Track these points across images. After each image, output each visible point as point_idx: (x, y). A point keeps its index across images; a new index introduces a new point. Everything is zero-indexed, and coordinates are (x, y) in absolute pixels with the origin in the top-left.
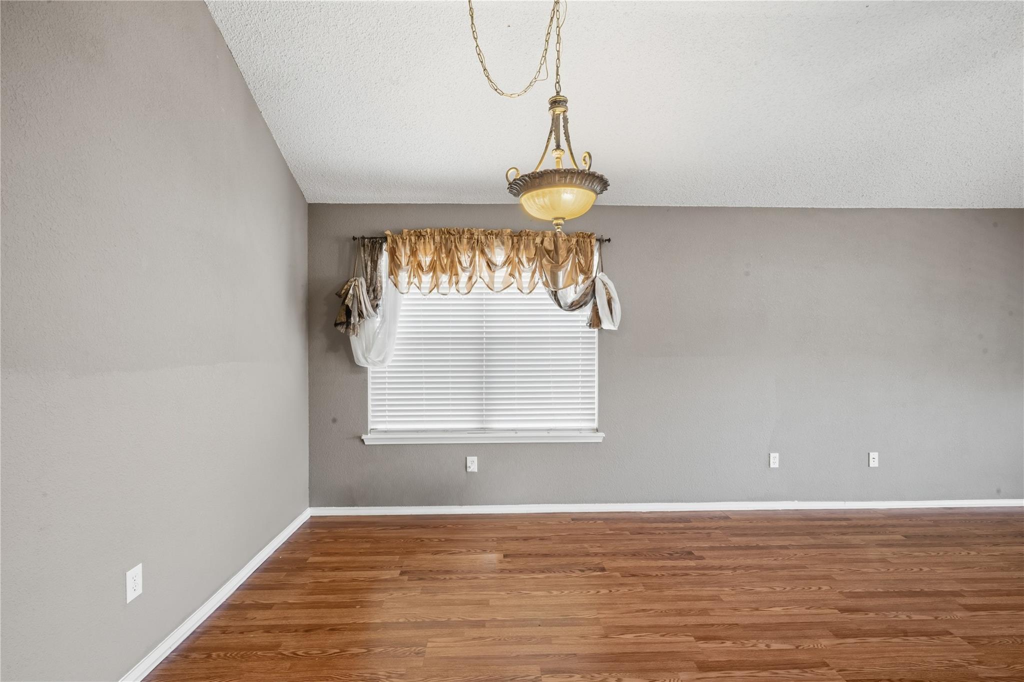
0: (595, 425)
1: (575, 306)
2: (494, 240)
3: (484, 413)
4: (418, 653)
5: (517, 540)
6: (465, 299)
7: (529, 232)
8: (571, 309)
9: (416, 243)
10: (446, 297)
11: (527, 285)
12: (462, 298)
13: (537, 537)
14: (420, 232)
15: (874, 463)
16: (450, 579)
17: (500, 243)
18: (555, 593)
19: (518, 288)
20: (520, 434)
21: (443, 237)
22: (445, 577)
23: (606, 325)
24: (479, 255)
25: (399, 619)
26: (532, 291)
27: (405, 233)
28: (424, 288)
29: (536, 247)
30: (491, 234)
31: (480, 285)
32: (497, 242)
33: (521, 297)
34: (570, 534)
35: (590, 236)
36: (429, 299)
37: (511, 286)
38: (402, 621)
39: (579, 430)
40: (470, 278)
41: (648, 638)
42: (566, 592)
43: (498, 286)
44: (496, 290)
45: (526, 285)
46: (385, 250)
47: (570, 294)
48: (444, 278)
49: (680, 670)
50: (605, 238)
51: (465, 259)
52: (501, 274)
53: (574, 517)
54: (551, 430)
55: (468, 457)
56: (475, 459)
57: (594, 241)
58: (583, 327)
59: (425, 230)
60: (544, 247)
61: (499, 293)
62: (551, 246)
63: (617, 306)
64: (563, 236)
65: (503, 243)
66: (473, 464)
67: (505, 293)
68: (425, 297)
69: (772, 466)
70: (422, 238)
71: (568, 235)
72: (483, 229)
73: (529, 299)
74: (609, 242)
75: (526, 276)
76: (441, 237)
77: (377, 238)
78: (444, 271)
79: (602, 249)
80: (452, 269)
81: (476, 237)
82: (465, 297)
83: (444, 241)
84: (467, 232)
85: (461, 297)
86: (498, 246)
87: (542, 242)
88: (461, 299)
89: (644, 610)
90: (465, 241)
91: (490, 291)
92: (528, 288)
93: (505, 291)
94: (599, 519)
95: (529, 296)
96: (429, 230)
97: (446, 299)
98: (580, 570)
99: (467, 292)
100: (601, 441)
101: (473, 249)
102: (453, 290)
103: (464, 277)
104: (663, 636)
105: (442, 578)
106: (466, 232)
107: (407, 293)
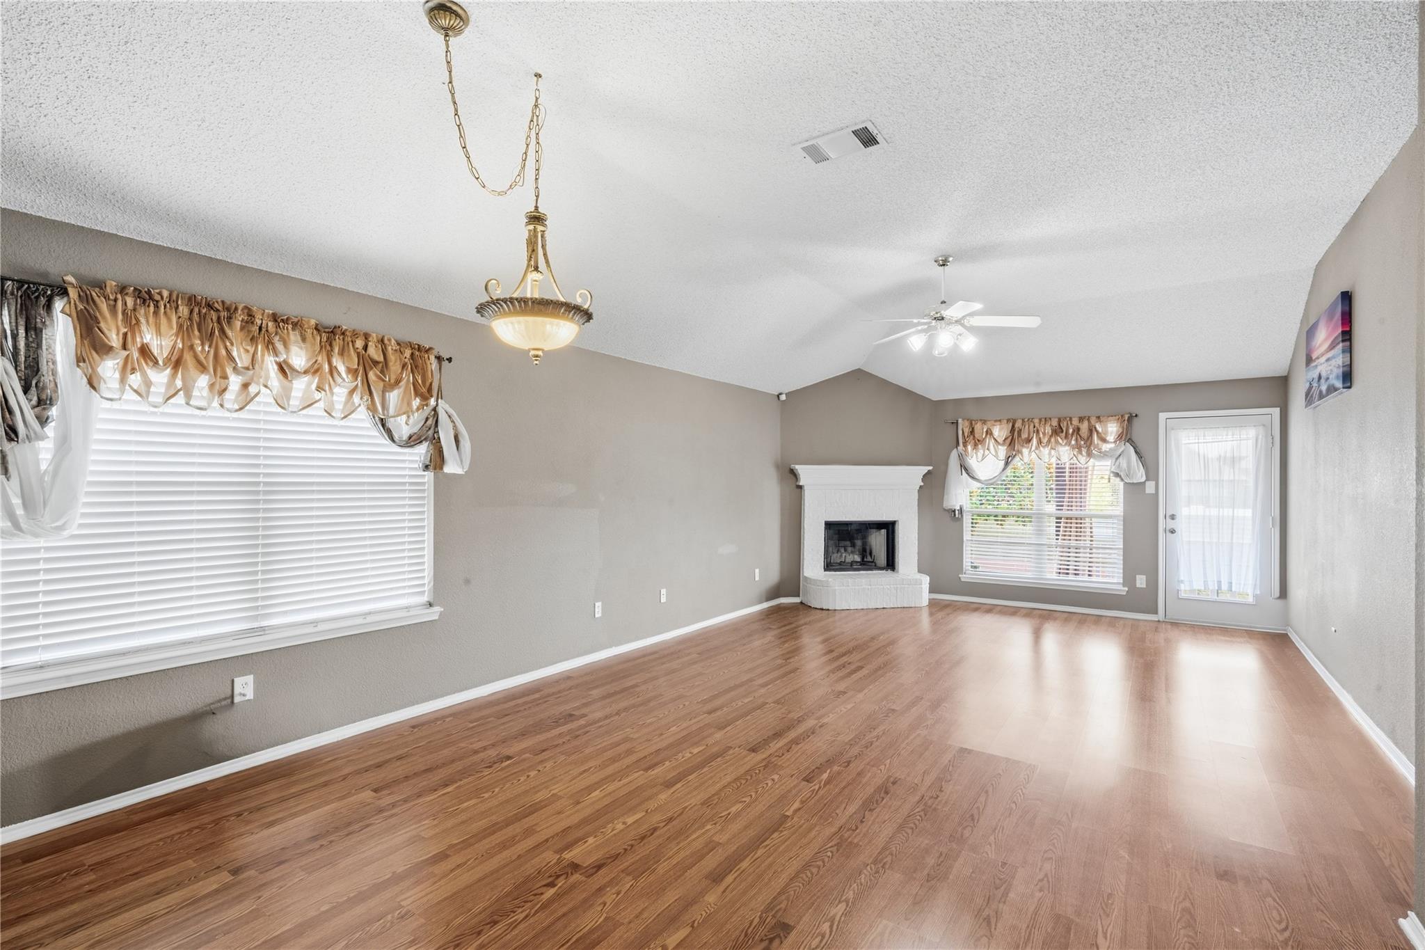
0: (425, 599)
1: (413, 441)
2: (291, 332)
3: (260, 603)
4: (402, 917)
5: (366, 771)
6: (235, 419)
7: (346, 330)
8: (409, 445)
9: (135, 310)
10: (203, 413)
11: (341, 407)
12: (229, 418)
13: (393, 758)
14: (149, 293)
15: (663, 600)
16: (331, 842)
17: (299, 338)
18: (486, 795)
19: (326, 411)
20: (321, 627)
21: (196, 310)
22: (322, 843)
23: (451, 468)
24: (262, 351)
25: (319, 909)
26: (349, 415)
27: (111, 286)
28: (155, 393)
29: (358, 354)
30: (286, 321)
31: (265, 397)
32: (294, 336)
33: (327, 422)
34: (429, 742)
35: (428, 350)
36: (163, 414)
37: (314, 406)
38: (325, 909)
39: (407, 608)
40: (245, 386)
41: (611, 787)
42: (497, 790)
43: (295, 403)
44: (290, 409)
45: (339, 406)
46: (62, 311)
47: (404, 426)
48: (203, 381)
49: (657, 794)
50: (446, 356)
51: (240, 354)
52: (301, 385)
53: (414, 723)
54: (370, 613)
55: (235, 679)
56: (250, 679)
57: (432, 358)
58: (415, 469)
59: (158, 291)
60: (369, 355)
61: (295, 415)
62: (379, 356)
63: (466, 444)
64: (393, 344)
65: (304, 339)
66: (245, 687)
67: (304, 415)
68: (156, 410)
69: (597, 616)
70: (152, 304)
71: (399, 344)
72: (271, 312)
73: (342, 427)
74: (450, 362)
75: (340, 393)
76: (191, 312)
77: (40, 284)
78: (202, 368)
79: (443, 371)
80: (218, 368)
81: (259, 322)
82: (235, 415)
83: (196, 317)
84: (242, 310)
85: (227, 414)
86: (296, 342)
87: (365, 348)
88: (227, 419)
89: (584, 771)
90: (238, 324)
91: (280, 409)
92: (342, 411)
93: (304, 412)
94: (447, 717)
95: (343, 423)
96: (166, 294)
97: (204, 417)
98: (487, 767)
99: (238, 408)
100: (437, 618)
101: (253, 340)
102: (215, 404)
103: (235, 381)
104: (620, 780)
105: (317, 846)
106: (239, 311)
107: (120, 399)
